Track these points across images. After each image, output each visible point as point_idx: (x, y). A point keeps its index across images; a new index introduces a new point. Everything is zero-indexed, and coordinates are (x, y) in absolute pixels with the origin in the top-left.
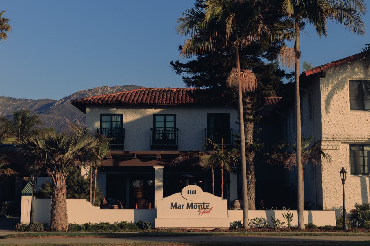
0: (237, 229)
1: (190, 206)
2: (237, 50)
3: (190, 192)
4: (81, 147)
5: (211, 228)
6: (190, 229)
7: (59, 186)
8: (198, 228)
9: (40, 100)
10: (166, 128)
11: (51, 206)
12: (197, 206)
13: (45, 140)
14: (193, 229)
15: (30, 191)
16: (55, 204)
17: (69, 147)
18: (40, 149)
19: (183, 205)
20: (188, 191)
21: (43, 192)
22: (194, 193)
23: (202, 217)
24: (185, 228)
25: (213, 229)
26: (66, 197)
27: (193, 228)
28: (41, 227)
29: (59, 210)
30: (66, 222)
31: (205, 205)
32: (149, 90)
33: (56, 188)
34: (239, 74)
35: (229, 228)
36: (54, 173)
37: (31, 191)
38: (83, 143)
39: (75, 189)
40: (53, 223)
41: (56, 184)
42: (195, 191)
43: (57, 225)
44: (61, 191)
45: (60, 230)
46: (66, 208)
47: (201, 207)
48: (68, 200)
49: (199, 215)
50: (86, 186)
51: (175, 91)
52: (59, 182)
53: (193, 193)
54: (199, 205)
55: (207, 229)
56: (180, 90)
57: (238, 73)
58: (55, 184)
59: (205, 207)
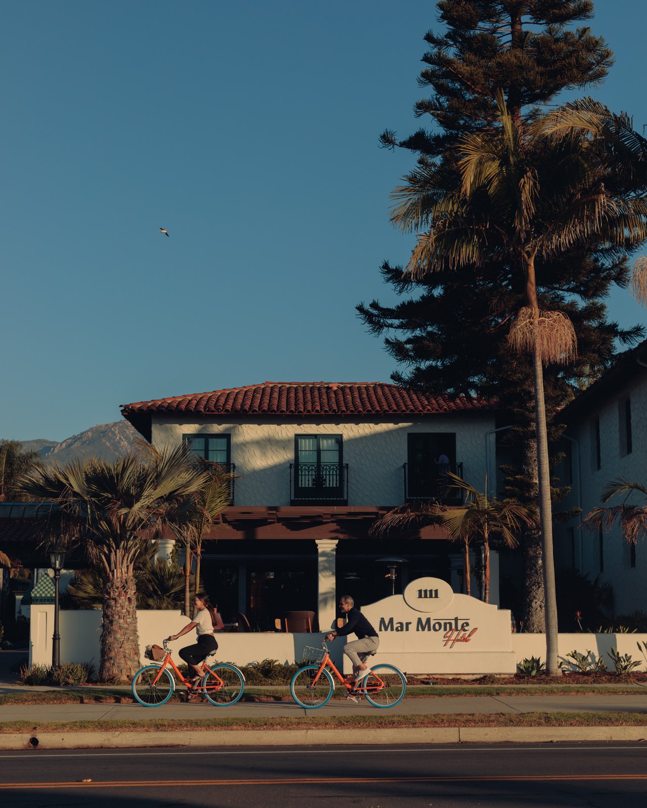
0: (534, 676)
1: (424, 625)
2: (531, 265)
3: (423, 594)
4: (167, 492)
5: (473, 674)
6: (426, 676)
7: (119, 579)
8: (444, 674)
9: (28, 442)
10: (322, 464)
11: (100, 627)
12: (440, 624)
13: (86, 475)
14: (431, 676)
15: (49, 592)
16: (111, 622)
17: (142, 490)
18: (75, 494)
19: (408, 624)
20: (420, 591)
21: (77, 595)
22: (433, 596)
23: (451, 650)
24: (414, 675)
25: (478, 677)
26: (135, 605)
27: (432, 674)
28: (79, 675)
29: (121, 635)
30: (136, 663)
31: (460, 623)
32: (280, 388)
33: (112, 585)
34: (536, 322)
35: (516, 675)
36: (107, 552)
37: (51, 592)
38: (172, 482)
39: (148, 588)
40: (107, 664)
41: (111, 575)
42: (436, 591)
43: (115, 671)
44: (125, 592)
45: (124, 681)
46: (135, 631)
47: (451, 629)
48: (140, 614)
49: (445, 645)
50: (171, 582)
51: (335, 388)
52: (119, 571)
53: (431, 597)
54: (445, 624)
55: (463, 677)
56: (345, 387)
57: (533, 319)
58: (109, 576)
59: (459, 628)
